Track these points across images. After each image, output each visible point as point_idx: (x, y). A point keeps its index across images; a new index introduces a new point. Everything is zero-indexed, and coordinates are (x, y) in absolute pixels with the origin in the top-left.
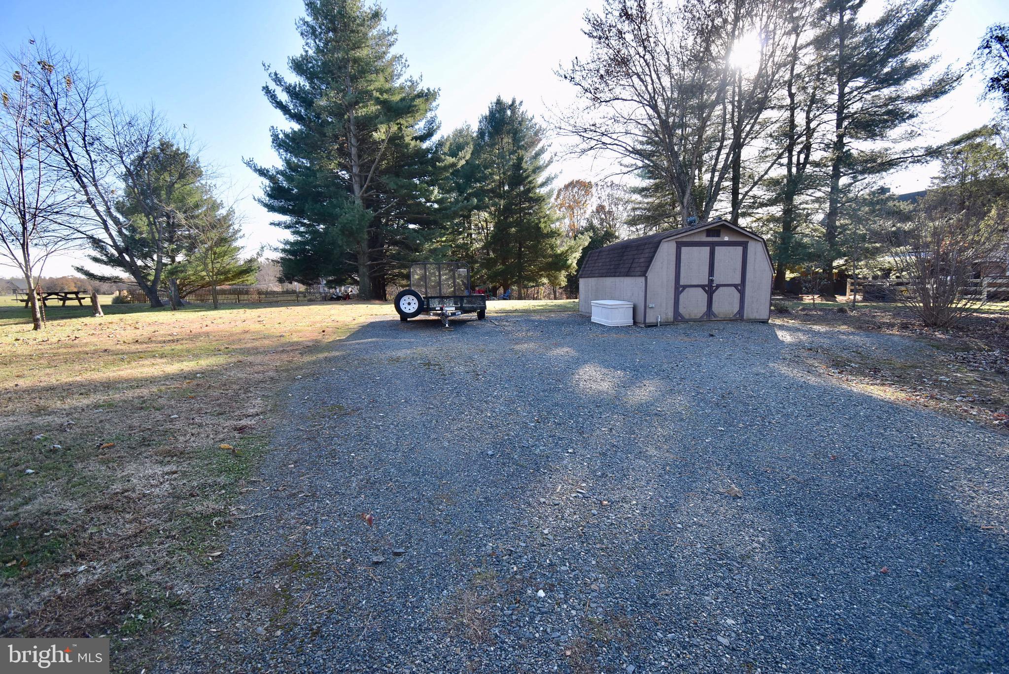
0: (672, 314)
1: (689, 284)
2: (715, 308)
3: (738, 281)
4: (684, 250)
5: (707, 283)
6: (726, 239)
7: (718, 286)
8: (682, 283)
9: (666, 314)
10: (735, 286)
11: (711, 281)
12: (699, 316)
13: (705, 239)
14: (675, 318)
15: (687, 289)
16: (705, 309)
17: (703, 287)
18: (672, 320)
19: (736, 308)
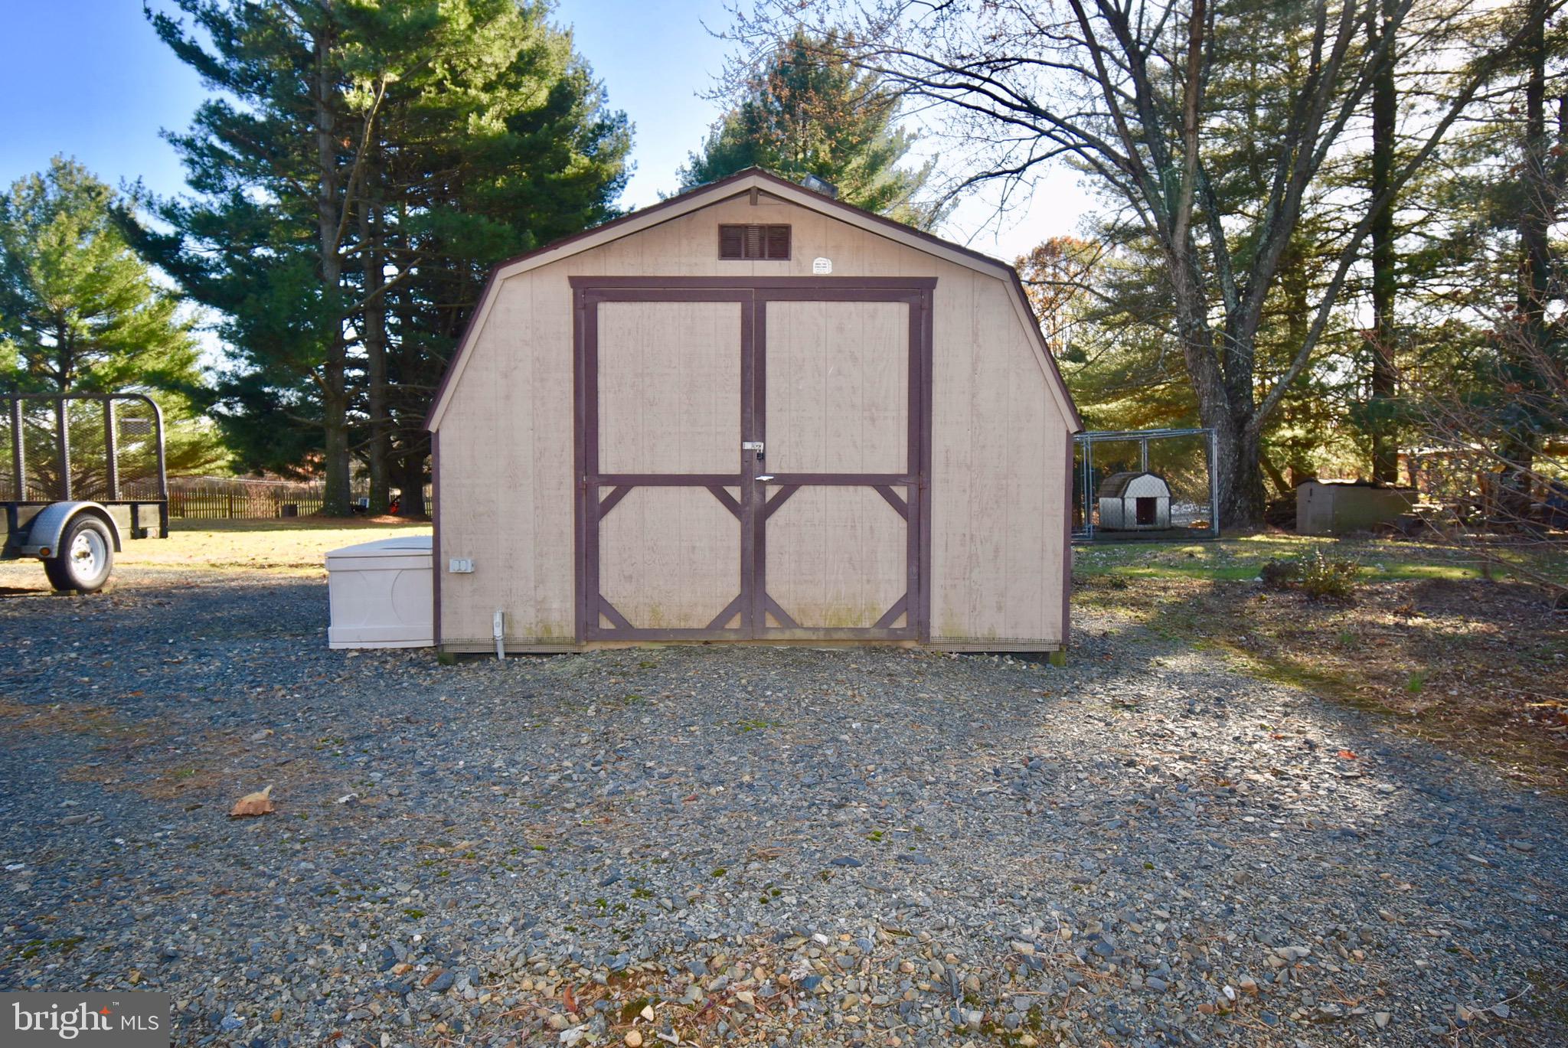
0: (570, 605)
1: (638, 470)
2: (778, 584)
3: (893, 459)
4: (611, 315)
5: (735, 468)
6: (823, 267)
7: (790, 484)
8: (608, 465)
9: (541, 605)
10: (882, 484)
11: (755, 460)
12: (702, 618)
13: (710, 264)
14: (586, 627)
15: (635, 493)
16: (731, 587)
17: (716, 484)
18: (570, 631)
19: (892, 587)
